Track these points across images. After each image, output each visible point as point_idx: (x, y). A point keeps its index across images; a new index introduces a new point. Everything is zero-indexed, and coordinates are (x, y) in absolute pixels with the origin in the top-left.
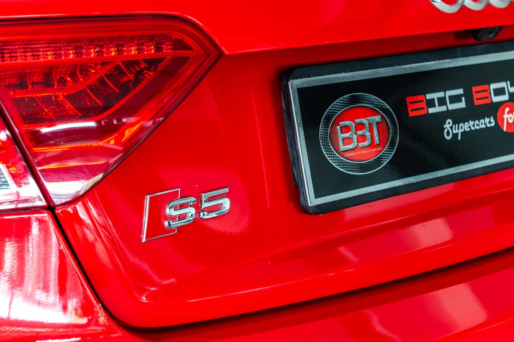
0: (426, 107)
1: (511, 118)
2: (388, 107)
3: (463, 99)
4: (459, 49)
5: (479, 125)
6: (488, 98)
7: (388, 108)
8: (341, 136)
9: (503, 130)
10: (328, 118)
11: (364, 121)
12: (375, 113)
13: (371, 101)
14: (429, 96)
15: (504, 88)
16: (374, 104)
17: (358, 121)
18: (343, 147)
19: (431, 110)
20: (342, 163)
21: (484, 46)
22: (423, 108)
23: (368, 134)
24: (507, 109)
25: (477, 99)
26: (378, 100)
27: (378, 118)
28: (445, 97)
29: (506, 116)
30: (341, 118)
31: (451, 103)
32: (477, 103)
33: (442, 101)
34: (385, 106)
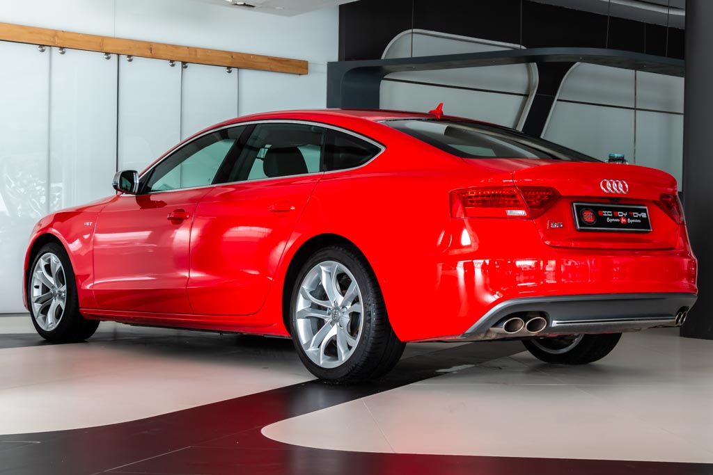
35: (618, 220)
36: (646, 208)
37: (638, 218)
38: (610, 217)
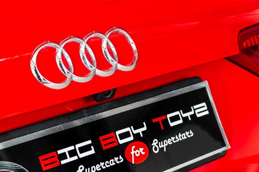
0: (58, 160)
1: (137, 153)
2: (22, 167)
3: (92, 147)
4: (85, 111)
5: (109, 164)
6: (114, 142)
7: (22, 169)
9: (132, 163)
13: (5, 166)
14: (60, 152)
15: (129, 132)
16: (9, 168)
19: (63, 162)
21: (107, 104)
22: (56, 162)
24: (134, 147)
25: (105, 145)
26: (12, 164)
28: (75, 149)
29: (132, 153)
31: (81, 153)
32: (105, 148)
33: (73, 153)
34: (19, 167)
38: (87, 162)
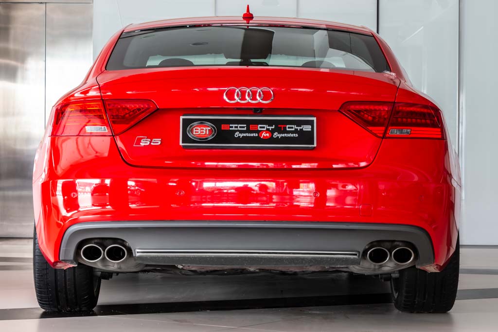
1: (265, 135)
3: (246, 128)
5: (250, 135)
6: (256, 128)
8: (194, 131)
9: (262, 138)
10: (191, 126)
11: (205, 129)
12: (209, 127)
15: (265, 127)
16: (209, 125)
17: (202, 128)
18: (194, 133)
19: (231, 129)
20: (193, 137)
22: (228, 128)
23: (205, 132)
24: (265, 132)
25: (252, 128)
26: (211, 124)
27: (210, 128)
29: (263, 134)
30: (196, 126)
31: (240, 128)
33: (236, 127)
34: (213, 126)
35: (256, 135)
36: (315, 119)
37: (296, 131)
38: (241, 132)
